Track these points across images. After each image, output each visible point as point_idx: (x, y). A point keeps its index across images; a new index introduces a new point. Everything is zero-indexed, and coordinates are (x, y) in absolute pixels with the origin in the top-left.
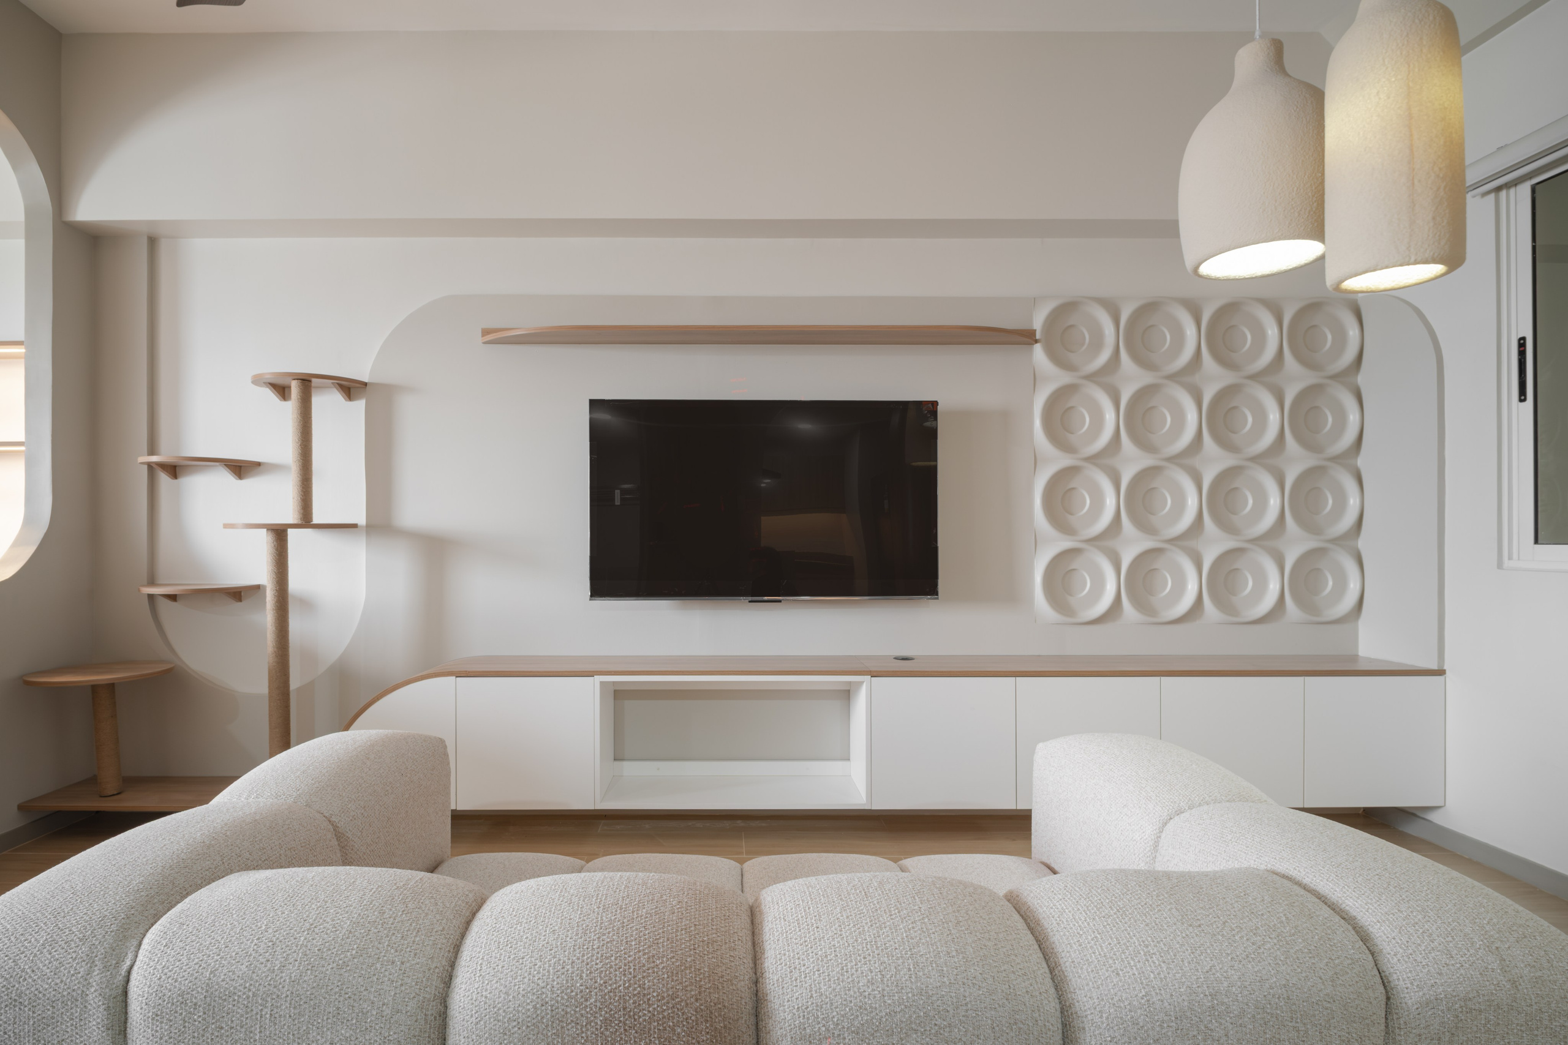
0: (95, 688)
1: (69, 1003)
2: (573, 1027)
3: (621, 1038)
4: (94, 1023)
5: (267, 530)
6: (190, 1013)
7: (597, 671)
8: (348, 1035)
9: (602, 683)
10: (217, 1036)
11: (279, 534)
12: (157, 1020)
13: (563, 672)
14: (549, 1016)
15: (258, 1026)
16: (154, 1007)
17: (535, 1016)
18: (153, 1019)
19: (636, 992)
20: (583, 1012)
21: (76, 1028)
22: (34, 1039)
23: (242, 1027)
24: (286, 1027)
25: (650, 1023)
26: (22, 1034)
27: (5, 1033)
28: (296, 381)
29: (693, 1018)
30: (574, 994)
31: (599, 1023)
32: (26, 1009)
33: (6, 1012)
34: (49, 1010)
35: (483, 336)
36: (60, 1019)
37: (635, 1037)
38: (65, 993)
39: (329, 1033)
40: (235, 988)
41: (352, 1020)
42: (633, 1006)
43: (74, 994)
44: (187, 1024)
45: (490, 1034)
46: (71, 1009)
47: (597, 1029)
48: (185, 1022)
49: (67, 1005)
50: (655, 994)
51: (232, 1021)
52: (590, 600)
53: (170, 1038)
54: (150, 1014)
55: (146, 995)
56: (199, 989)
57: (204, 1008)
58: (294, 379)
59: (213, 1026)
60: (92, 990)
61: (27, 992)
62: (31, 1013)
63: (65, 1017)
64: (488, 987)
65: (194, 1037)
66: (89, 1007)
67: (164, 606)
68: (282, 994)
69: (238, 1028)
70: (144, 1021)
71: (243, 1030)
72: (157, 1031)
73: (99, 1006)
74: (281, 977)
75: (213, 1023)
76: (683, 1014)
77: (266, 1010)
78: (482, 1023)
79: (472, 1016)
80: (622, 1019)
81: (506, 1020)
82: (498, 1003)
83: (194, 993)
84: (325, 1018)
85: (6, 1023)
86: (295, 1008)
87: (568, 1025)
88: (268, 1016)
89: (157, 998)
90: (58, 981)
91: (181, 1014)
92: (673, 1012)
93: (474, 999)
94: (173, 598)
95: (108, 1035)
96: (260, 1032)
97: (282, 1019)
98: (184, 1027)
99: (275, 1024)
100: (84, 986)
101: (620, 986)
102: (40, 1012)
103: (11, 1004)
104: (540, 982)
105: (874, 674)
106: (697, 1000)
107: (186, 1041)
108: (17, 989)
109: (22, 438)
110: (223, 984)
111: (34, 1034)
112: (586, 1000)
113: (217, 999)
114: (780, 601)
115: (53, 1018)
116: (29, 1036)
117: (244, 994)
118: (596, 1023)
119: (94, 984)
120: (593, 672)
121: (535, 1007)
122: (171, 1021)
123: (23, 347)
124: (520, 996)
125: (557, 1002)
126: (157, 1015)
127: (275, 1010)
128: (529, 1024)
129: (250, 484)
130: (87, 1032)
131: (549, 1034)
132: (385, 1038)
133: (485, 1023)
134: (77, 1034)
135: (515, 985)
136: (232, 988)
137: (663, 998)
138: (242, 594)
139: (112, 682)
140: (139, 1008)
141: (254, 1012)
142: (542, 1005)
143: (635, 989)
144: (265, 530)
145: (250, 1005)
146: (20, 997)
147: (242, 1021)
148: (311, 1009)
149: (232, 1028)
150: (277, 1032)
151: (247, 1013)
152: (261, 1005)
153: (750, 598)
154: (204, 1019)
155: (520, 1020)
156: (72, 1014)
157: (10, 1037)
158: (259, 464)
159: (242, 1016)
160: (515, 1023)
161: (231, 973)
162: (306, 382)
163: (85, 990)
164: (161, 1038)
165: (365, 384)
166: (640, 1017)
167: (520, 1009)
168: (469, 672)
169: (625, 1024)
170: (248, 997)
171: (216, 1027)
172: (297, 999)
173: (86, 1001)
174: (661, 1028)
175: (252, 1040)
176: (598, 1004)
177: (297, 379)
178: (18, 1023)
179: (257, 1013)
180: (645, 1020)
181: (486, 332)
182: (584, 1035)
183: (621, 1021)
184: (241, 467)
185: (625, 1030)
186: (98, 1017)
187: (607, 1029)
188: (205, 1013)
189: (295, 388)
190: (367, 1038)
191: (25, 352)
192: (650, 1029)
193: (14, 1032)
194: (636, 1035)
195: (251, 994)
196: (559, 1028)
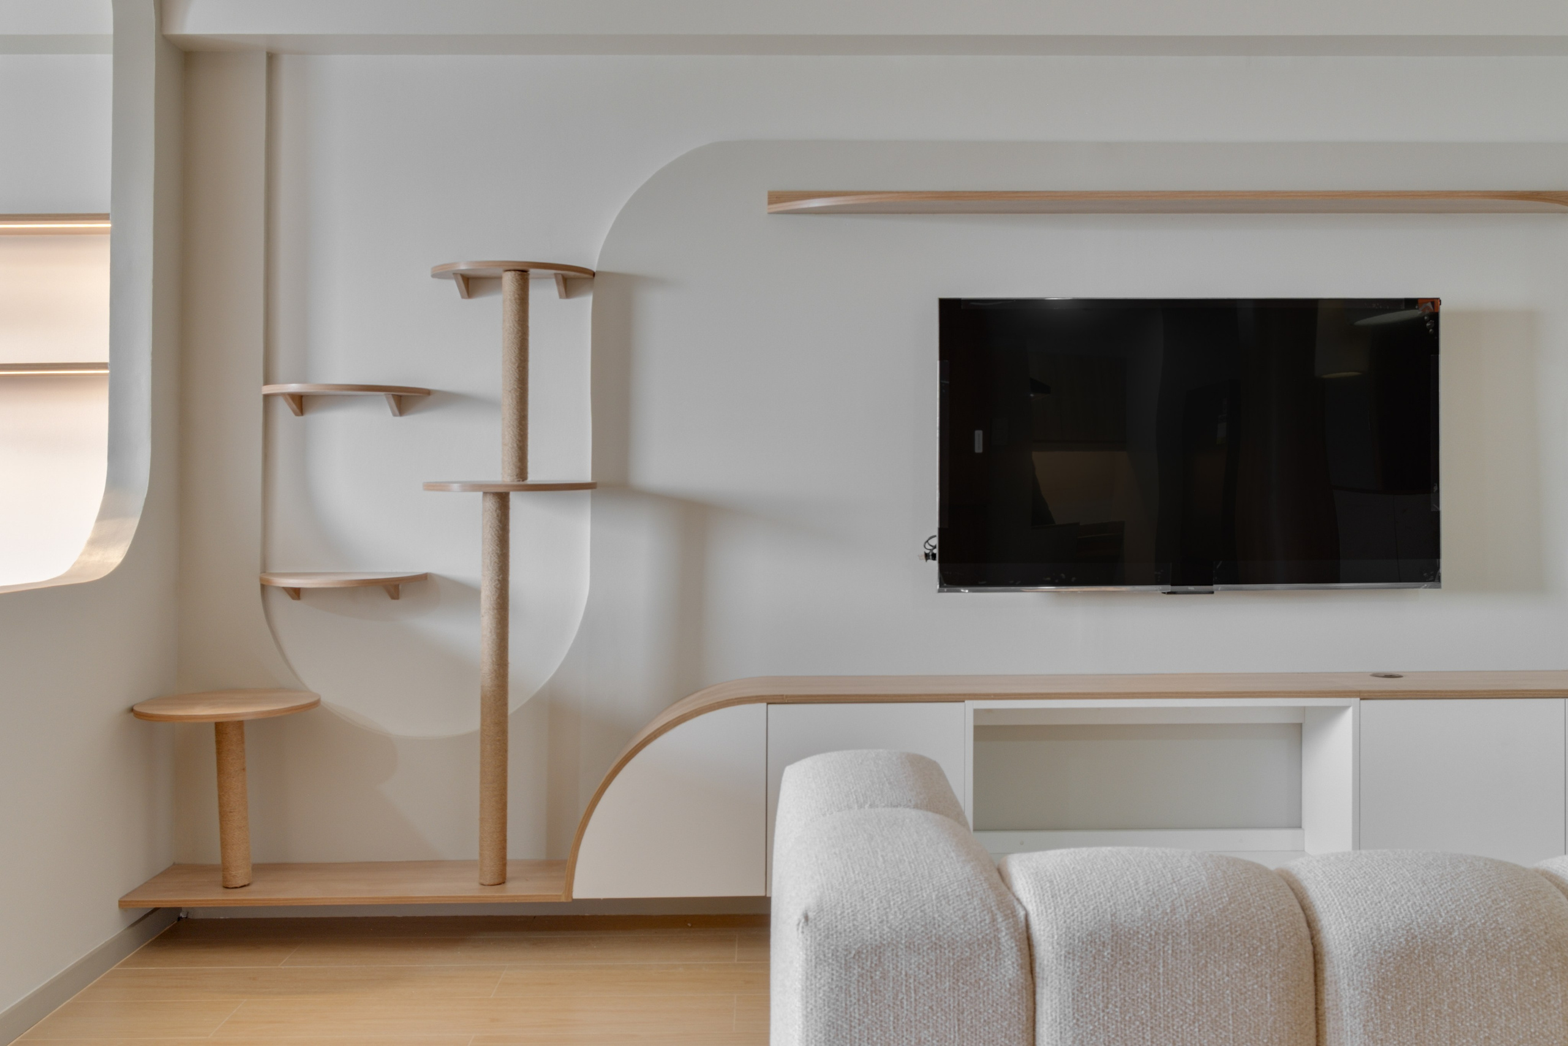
0: (221, 728)
1: (985, 945)
2: (1441, 957)
3: (1485, 966)
4: (1010, 962)
5: (485, 493)
6: (1099, 950)
7: (970, 695)
8: (1242, 967)
9: (977, 712)
10: (1125, 971)
11: (502, 499)
12: (1069, 958)
13: (920, 695)
14: (1420, 948)
15: (1161, 961)
16: (1066, 947)
17: (1407, 947)
18: (1065, 957)
19: (1492, 927)
20: (1450, 943)
21: (992, 968)
22: (954, 978)
23: (1146, 962)
24: (1186, 961)
25: (1509, 952)
26: (943, 974)
27: (928, 973)
28: (513, 273)
29: (1546, 948)
30: (1438, 929)
31: (1464, 953)
32: (947, 951)
33: (928, 954)
34: (967, 952)
35: (770, 203)
36: (977, 960)
37: (1496, 965)
38: (980, 937)
39: (1225, 966)
40: (1138, 928)
41: (1245, 954)
42: (1492, 938)
43: (988, 937)
44: (1097, 961)
45: (1369, 965)
46: (987, 950)
47: (1463, 958)
48: (1095, 959)
49: (983, 947)
50: (1509, 928)
51: (1138, 957)
52: (939, 591)
53: (1082, 974)
54: (1063, 952)
55: (1056, 937)
56: (1106, 929)
57: (1112, 946)
58: (510, 270)
59: (1121, 962)
60: (1004, 934)
61: (945, 936)
62: (951, 955)
63: (982, 958)
64: (1359, 925)
65: (1103, 972)
66: (1003, 949)
67: (282, 606)
68: (1181, 932)
69: (1144, 963)
70: (1057, 959)
71: (1148, 965)
72: (1069, 968)
73: (1012, 948)
74: (1176, 919)
75: (1120, 959)
76: (1537, 944)
77: (1168, 947)
78: (1360, 955)
79: (1349, 949)
80: (1484, 949)
81: (1382, 952)
82: (1373, 938)
83: (1102, 932)
84: (1221, 953)
85: (928, 964)
86: (1194, 944)
87: (1437, 955)
88: (1170, 952)
89: (1068, 938)
90: (970, 927)
91: (1091, 952)
92: (1528, 943)
93: (1348, 934)
94: (296, 593)
95: (1022, 973)
96: (1164, 966)
97: (1183, 954)
98: (1095, 963)
99: (1177, 959)
100: (994, 931)
101: (1477, 922)
102: (959, 954)
103: (932, 947)
104: (1405, 920)
105: (1365, 696)
106: (1546, 933)
107: (1097, 975)
108: (936, 934)
109: (105, 358)
110: (1126, 924)
111: (954, 974)
112: (1451, 933)
113: (1123, 937)
114: (1212, 593)
115: (970, 959)
116: (949, 976)
117: (1147, 932)
118: (1462, 953)
119: (1003, 928)
120: (965, 695)
121: (1406, 940)
122: (1082, 958)
123: (109, 221)
124: (1391, 931)
125: (1425, 935)
126: (1069, 953)
127: (1176, 947)
128: (1403, 955)
129: (418, 422)
130: (1003, 971)
131: (1421, 963)
132: (1274, 970)
133: (1363, 955)
134: (993, 973)
135: (1383, 923)
136: (1135, 928)
137: (1517, 932)
138: (400, 587)
139: (241, 719)
140: (1050, 948)
141: (1157, 949)
142: (1413, 938)
143: (1491, 924)
144: (480, 494)
145: (1153, 942)
146: (940, 941)
147: (1147, 957)
148: (1208, 945)
149: (1137, 963)
150: (1179, 966)
151: (1151, 949)
152: (1163, 942)
153: (1169, 588)
154: (1112, 956)
155: (1395, 951)
156: (988, 955)
157: (932, 976)
158: (427, 393)
159: (1146, 952)
160: (1390, 954)
161: (1130, 916)
162: (522, 273)
163: (996, 933)
164: (1073, 974)
165: (594, 274)
166: (1500, 947)
167: (1394, 941)
168: (787, 696)
169: (1487, 954)
170: (1151, 935)
171: (1124, 963)
172: (1195, 936)
173: (999, 943)
174: (1519, 956)
175: (1156, 974)
176: (1462, 937)
177: (515, 270)
178: (939, 963)
179: (1160, 950)
180: (1504, 950)
181: (775, 198)
182: (1451, 964)
183: (1483, 951)
184: (401, 396)
185: (1488, 958)
186: (1012, 957)
187: (1471, 958)
188: (1112, 950)
189: (509, 281)
190: (1259, 969)
191: (112, 228)
192: (1509, 957)
193: (936, 973)
194: (1498, 963)
195: (1153, 933)
196: (1430, 958)
